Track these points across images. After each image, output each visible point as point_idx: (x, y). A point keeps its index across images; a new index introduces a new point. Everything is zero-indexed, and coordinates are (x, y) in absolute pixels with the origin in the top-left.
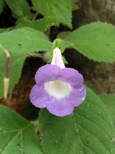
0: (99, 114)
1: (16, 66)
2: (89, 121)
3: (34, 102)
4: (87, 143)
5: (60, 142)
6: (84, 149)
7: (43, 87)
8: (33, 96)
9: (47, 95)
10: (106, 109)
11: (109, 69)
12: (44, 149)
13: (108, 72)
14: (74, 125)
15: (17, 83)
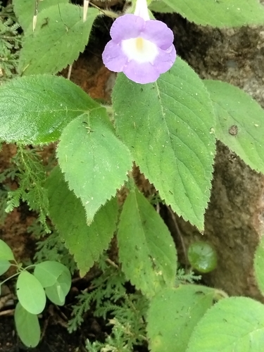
0: (195, 97)
1: (82, 27)
2: (180, 104)
3: (108, 63)
4: (175, 132)
5: (140, 126)
6: (171, 138)
7: (120, 45)
8: (107, 56)
9: (125, 57)
10: (207, 92)
11: (229, 54)
12: (117, 131)
13: (227, 59)
14: (160, 108)
15: (82, 52)
